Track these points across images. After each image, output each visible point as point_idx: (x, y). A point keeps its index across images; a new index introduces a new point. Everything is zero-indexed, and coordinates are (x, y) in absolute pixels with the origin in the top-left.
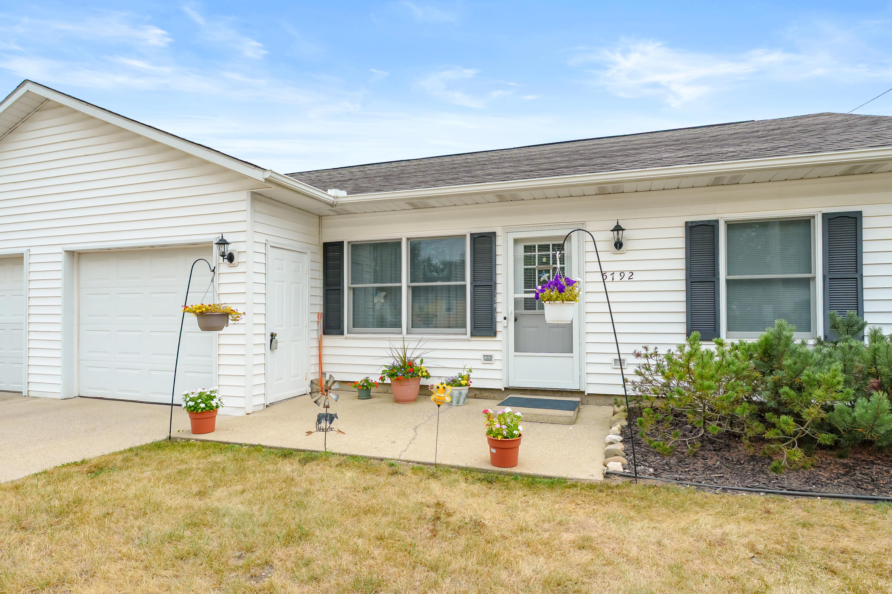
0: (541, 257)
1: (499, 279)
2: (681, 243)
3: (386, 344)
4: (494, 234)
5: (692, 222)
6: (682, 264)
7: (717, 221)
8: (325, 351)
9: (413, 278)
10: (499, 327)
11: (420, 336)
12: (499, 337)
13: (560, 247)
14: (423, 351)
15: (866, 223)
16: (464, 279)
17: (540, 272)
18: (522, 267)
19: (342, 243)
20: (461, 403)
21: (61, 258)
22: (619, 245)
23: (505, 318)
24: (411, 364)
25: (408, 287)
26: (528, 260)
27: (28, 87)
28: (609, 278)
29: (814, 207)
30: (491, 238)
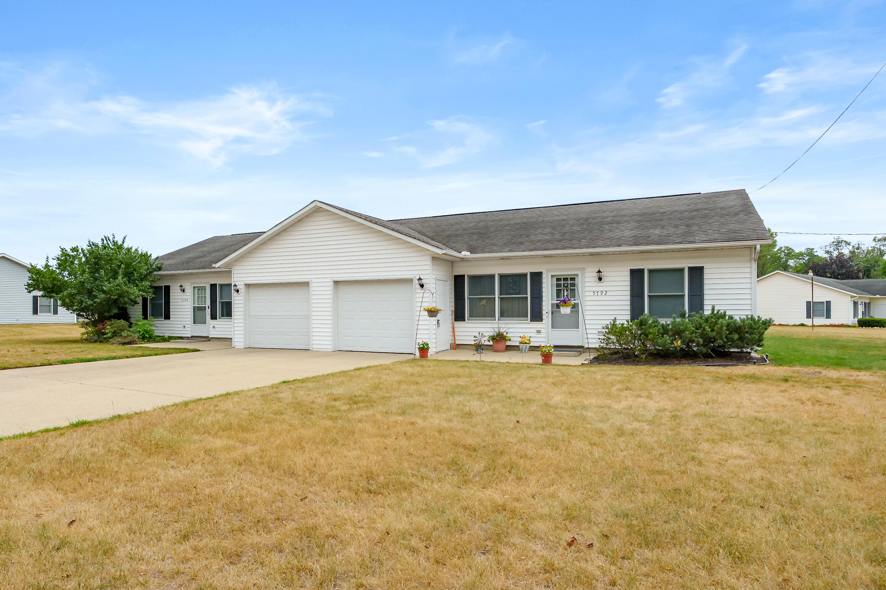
0: (564, 284)
1: (544, 294)
2: (628, 278)
3: (491, 326)
4: (542, 272)
5: (633, 269)
6: (629, 288)
7: (644, 269)
8: (456, 330)
9: (501, 293)
10: (544, 317)
11: (507, 321)
12: (544, 321)
13: (573, 279)
14: (507, 329)
15: (706, 271)
16: (526, 294)
17: (564, 291)
18: (555, 288)
19: (464, 276)
20: (526, 352)
21: (331, 284)
22: (600, 279)
23: (547, 313)
24: (502, 334)
25: (499, 297)
26: (558, 285)
27: (316, 202)
28: (596, 294)
29: (685, 264)
30: (540, 274)
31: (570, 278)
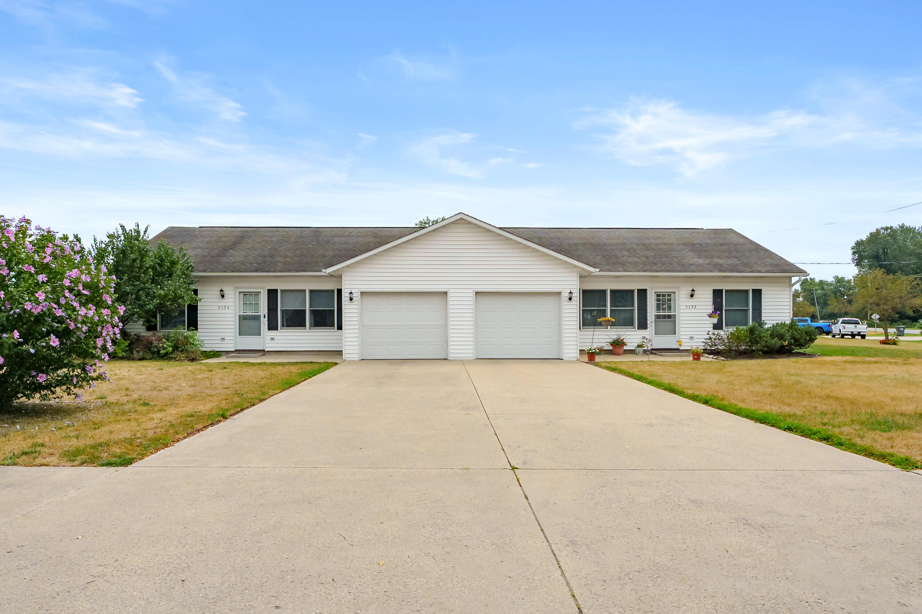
0: (662, 299)
1: (649, 307)
2: (711, 296)
4: (647, 289)
5: (715, 289)
6: (712, 303)
7: (723, 289)
9: (612, 306)
10: (649, 326)
11: (615, 330)
12: (648, 329)
13: (670, 295)
15: (763, 293)
16: (633, 306)
17: (663, 305)
18: (656, 302)
21: (473, 295)
22: (692, 296)
23: (651, 322)
24: (621, 340)
25: (610, 309)
26: (658, 300)
28: (688, 308)
29: (750, 287)
30: (645, 291)
31: (662, 295)
